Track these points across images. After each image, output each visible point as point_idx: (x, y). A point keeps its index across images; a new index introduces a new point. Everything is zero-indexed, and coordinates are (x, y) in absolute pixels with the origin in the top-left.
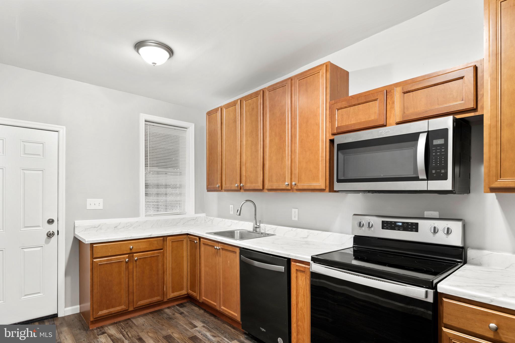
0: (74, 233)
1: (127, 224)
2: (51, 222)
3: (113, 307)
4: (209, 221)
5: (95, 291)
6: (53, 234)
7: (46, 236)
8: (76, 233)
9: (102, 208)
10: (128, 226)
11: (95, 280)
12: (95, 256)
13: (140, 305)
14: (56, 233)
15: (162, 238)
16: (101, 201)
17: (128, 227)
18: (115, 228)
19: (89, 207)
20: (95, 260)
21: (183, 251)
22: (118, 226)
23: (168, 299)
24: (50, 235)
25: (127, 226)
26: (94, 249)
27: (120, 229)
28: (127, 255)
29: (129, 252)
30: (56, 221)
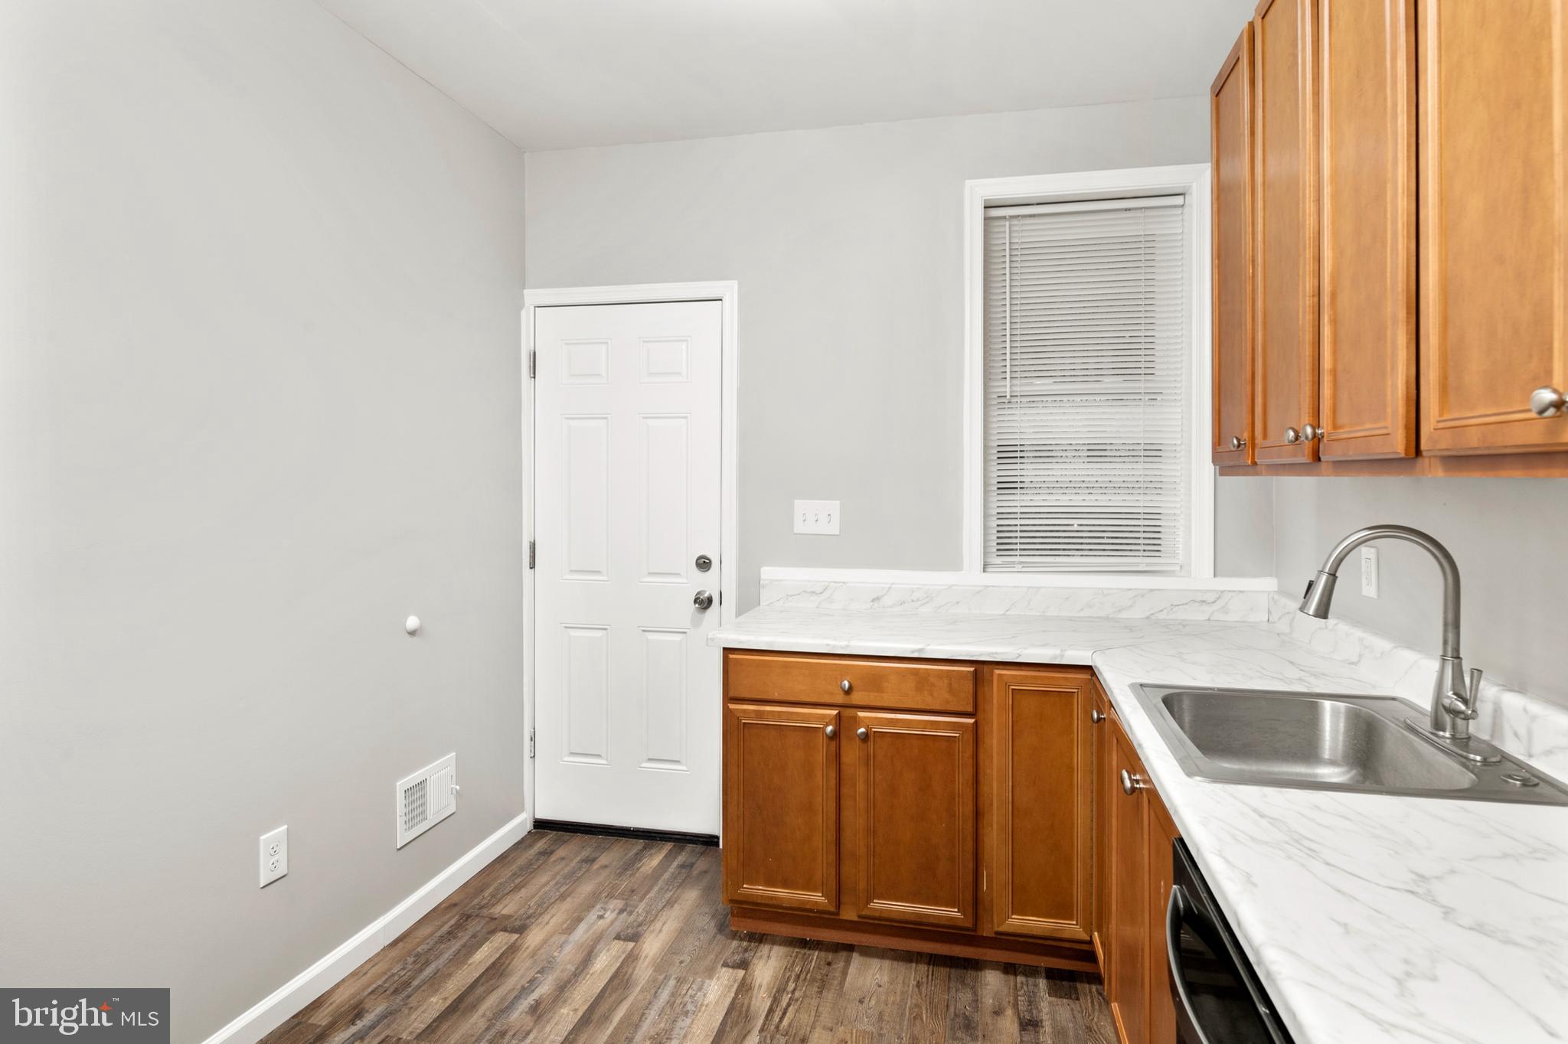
1: (913, 592)
2: (703, 563)
3: (786, 884)
4: (1280, 618)
5: (732, 810)
6: (710, 600)
7: (692, 604)
8: (762, 605)
9: (837, 532)
10: (918, 600)
11: (733, 772)
12: (732, 693)
13: (877, 914)
14: (717, 599)
15: (972, 669)
16: (834, 506)
17: (919, 603)
18: (872, 601)
19: (799, 527)
20: (730, 706)
21: (1072, 741)
22: (882, 596)
23: (997, 933)
25: (913, 601)
26: (731, 667)
27: (891, 607)
28: (835, 712)
29: (840, 699)
30: (715, 563)
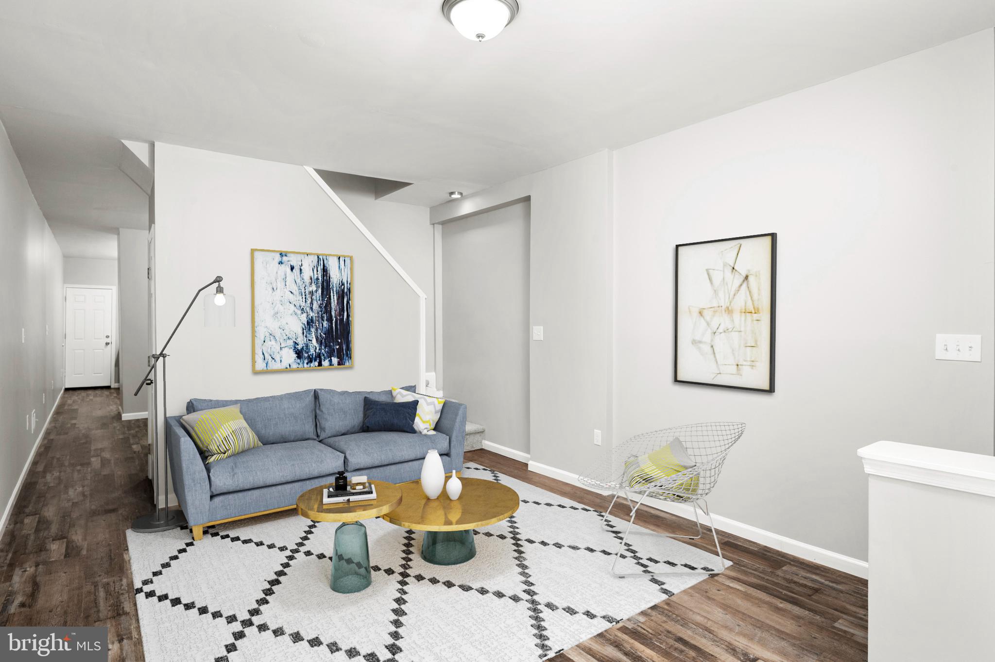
2: (107, 337)
6: (109, 343)
7: (105, 344)
14: (110, 343)
24: (107, 344)
30: (110, 336)
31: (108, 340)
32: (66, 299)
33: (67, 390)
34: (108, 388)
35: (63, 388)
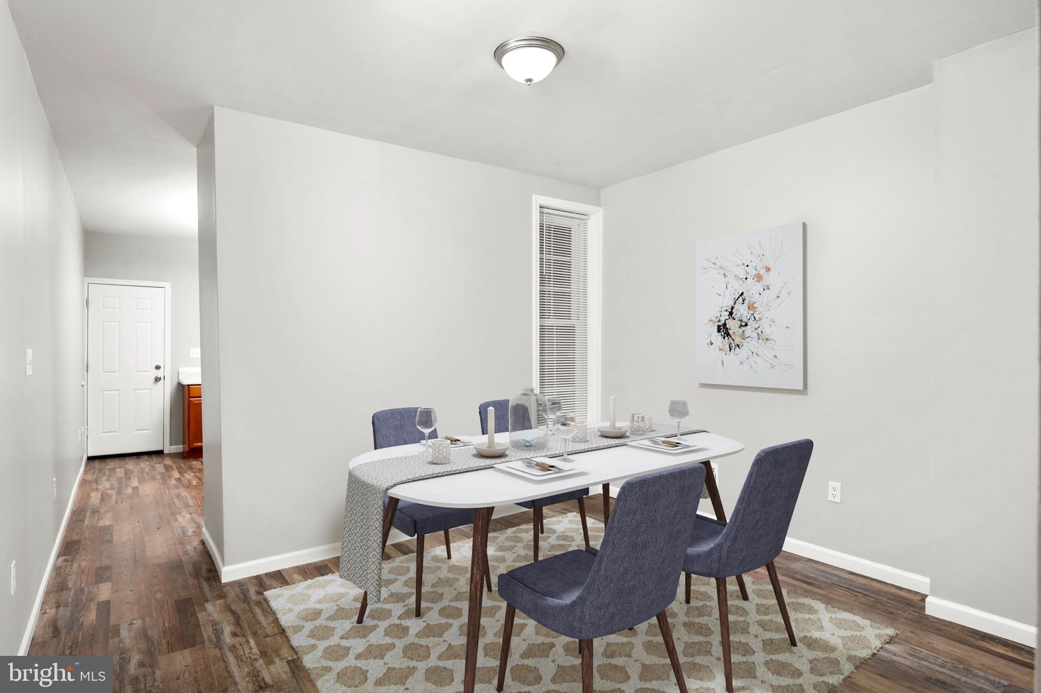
0: (178, 379)
2: (158, 368)
5: (191, 425)
6: (160, 379)
7: (154, 380)
8: (180, 378)
11: (191, 416)
12: (191, 396)
14: (162, 378)
19: (192, 356)
20: (191, 399)
24: (157, 379)
26: (191, 389)
30: (162, 367)
31: (159, 373)
32: (87, 304)
33: (90, 459)
34: (159, 453)
35: (85, 458)
